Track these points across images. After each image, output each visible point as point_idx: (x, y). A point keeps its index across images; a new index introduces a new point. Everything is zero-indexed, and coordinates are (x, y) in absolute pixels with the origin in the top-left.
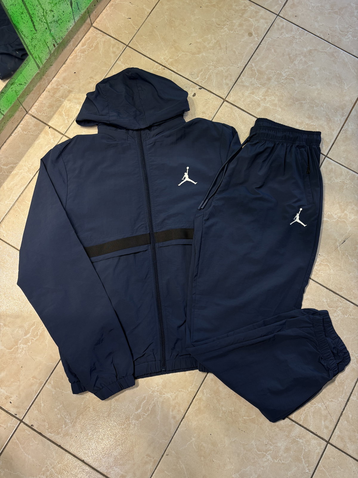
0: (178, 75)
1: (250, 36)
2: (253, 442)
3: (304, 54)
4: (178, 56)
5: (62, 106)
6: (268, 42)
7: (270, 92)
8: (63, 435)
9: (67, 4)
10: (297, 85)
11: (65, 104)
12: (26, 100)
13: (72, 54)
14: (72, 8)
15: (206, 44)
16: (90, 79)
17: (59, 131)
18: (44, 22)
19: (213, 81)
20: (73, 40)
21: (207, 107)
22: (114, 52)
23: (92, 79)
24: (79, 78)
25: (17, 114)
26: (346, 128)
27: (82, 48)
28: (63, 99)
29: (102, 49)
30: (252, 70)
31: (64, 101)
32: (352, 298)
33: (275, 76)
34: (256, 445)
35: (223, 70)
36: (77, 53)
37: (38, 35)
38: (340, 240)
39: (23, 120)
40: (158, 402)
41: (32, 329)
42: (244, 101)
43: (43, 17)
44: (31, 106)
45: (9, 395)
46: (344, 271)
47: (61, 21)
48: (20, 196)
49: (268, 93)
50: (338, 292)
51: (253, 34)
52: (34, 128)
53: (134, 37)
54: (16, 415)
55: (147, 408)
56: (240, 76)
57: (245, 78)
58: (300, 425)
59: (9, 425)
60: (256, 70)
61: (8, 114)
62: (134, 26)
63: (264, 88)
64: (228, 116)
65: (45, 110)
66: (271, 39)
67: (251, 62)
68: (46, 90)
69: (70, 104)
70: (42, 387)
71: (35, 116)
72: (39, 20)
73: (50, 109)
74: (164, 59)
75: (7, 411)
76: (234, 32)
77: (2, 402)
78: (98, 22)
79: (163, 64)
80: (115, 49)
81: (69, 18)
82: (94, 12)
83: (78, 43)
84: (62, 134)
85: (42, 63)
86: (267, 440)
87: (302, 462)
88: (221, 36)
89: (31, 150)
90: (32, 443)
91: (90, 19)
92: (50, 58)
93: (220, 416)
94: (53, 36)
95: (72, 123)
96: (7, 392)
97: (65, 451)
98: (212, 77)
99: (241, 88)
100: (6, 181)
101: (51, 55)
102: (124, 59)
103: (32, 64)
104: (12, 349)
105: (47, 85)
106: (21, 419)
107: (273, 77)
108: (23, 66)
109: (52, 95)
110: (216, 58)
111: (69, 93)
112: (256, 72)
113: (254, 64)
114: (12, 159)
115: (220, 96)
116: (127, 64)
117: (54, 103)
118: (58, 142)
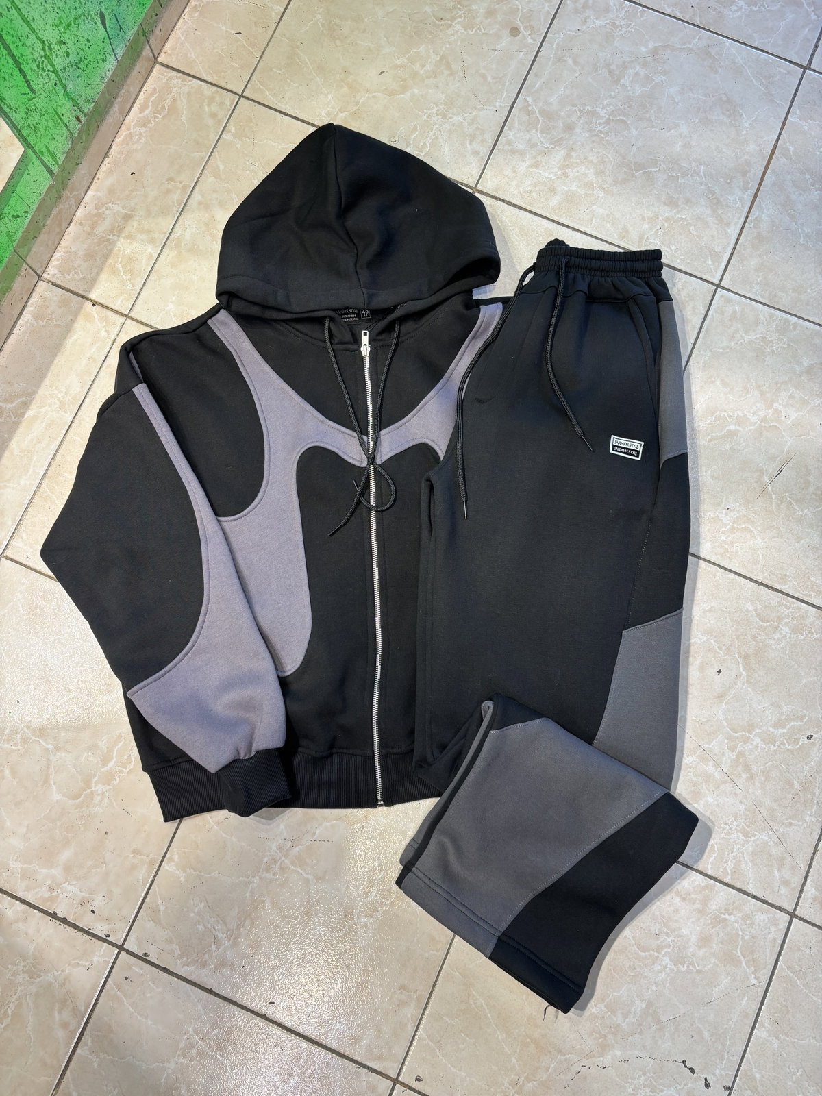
1: (515, 36)
3: (642, 59)
4: (357, 103)
5: (114, 252)
6: (557, 44)
7: (574, 157)
8: (215, 967)
9: (93, 23)
10: (634, 132)
11: (121, 246)
12: (34, 249)
13: (120, 132)
14: (106, 29)
15: (417, 67)
16: (169, 183)
17: (116, 309)
18: (49, 71)
19: (443, 150)
20: (119, 99)
22: (213, 115)
23: (172, 183)
24: (143, 184)
25: (18, 284)
26: (755, 216)
27: (141, 115)
28: (114, 235)
29: (185, 112)
30: (528, 113)
31: (118, 240)
32: (810, 595)
33: (582, 117)
34: (633, 938)
35: (462, 122)
36: (132, 127)
37: (40, 102)
38: (771, 471)
39: (34, 294)
41: (116, 750)
42: (519, 186)
43: (43, 59)
44: (46, 262)
45: (88, 895)
46: (787, 538)
47: (86, 62)
48: (50, 464)
49: (571, 160)
50: (777, 587)
51: (522, 30)
52: (60, 310)
53: (253, 73)
54: (108, 936)
56: (502, 129)
57: (515, 133)
58: (727, 885)
59: (96, 959)
60: (537, 112)
62: (250, 49)
63: (560, 151)
65: (79, 267)
66: (562, 36)
67: (525, 94)
68: (74, 222)
69: (133, 246)
70: (155, 869)
71: (59, 282)
72: (36, 68)
73: (88, 263)
74: (328, 114)
75: (86, 930)
76: (476, 31)
77: (75, 913)
78: (169, 52)
80: (214, 108)
81: (102, 53)
82: (157, 32)
83: (129, 105)
84: (124, 315)
85: (57, 163)
86: (657, 924)
87: (741, 963)
88: (449, 45)
89: (60, 360)
90: (150, 993)
91: (150, 47)
92: (72, 149)
94: (72, 99)
95: (142, 288)
96: (83, 890)
97: (222, 999)
98: (441, 140)
99: (508, 156)
100: (16, 435)
101: (75, 141)
102: (239, 127)
103: (35, 166)
104: (80, 797)
105: (75, 208)
106: (120, 943)
107: (577, 122)
108: (17, 175)
109: (89, 230)
110: (444, 95)
111: (127, 221)
112: (538, 115)
113: (530, 98)
114: (21, 384)
115: (463, 182)
116: (247, 138)
117: (97, 248)
118: (118, 335)
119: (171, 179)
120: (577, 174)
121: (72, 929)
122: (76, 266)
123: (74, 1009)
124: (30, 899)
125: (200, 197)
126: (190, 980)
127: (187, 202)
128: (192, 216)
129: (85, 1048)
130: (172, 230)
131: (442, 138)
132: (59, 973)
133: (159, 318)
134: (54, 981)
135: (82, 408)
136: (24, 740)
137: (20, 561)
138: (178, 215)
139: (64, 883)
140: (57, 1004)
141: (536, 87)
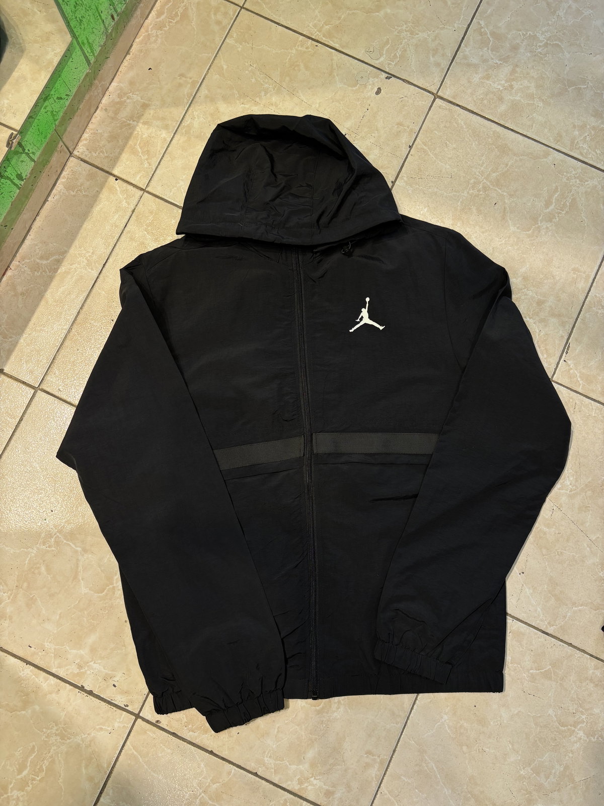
0: (343, 56)
2: (550, 712)
4: (339, 18)
5: (134, 135)
7: (519, 72)
10: (567, 55)
11: (139, 130)
12: (68, 129)
13: (140, 33)
16: (180, 79)
17: (135, 183)
19: (410, 60)
20: (142, 5)
21: (404, 113)
22: (219, 23)
23: (183, 78)
24: (158, 78)
25: (55, 159)
27: (158, 20)
28: (134, 121)
29: (194, 19)
30: (481, 34)
31: (137, 125)
33: (526, 41)
34: (555, 715)
35: (426, 38)
36: (150, 30)
39: (66, 168)
42: (473, 95)
44: (76, 141)
45: (110, 672)
48: (79, 312)
52: (88, 183)
54: (127, 706)
56: (460, 46)
57: (470, 50)
59: (116, 725)
60: (489, 34)
61: (41, 160)
63: (507, 66)
64: (445, 127)
65: (104, 146)
67: (478, 18)
68: (100, 108)
69: (150, 131)
71: (87, 159)
73: (112, 143)
74: (315, 26)
75: (109, 701)
77: (100, 687)
79: (313, 37)
80: (219, 17)
83: (148, 11)
84: (141, 189)
86: (574, 705)
89: (87, 225)
90: (162, 753)
92: (105, 44)
95: (157, 167)
96: (106, 668)
97: (222, 760)
98: (409, 53)
99: (464, 69)
100: (50, 287)
101: (108, 36)
102: (239, 34)
104: (103, 592)
105: (101, 96)
106: (137, 712)
107: (521, 44)
108: (64, 61)
109: (113, 115)
110: (412, 15)
111: (145, 109)
112: (489, 36)
113: (483, 22)
114: (55, 244)
115: (427, 89)
116: (246, 43)
117: (119, 131)
118: (137, 205)
119: (182, 75)
120: (521, 86)
121: (97, 700)
122: (101, 145)
123: (99, 766)
124: (61, 674)
125: (207, 92)
126: (194, 744)
127: (195, 95)
128: (200, 107)
129: (108, 797)
130: (183, 119)
131: (410, 51)
132: (86, 736)
133: (172, 193)
134: (81, 743)
135: (107, 266)
136: (57, 543)
137: (53, 393)
138: (188, 106)
139: (91, 662)
140: (84, 761)
141: (488, 13)
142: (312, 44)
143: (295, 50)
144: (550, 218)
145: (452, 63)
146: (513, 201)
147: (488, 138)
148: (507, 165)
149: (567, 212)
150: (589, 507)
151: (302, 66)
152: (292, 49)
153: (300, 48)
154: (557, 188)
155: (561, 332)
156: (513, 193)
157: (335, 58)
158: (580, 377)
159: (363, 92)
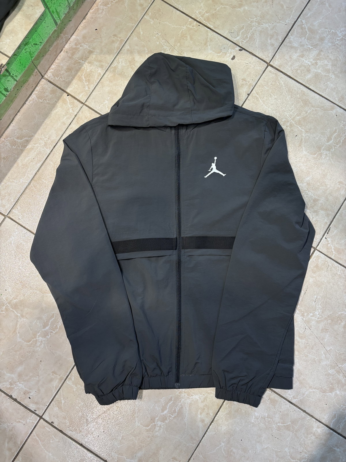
0: (215, 33)
2: (287, 449)
4: (215, 9)
5: (82, 69)
7: (322, 55)
8: (85, 434)
11: (85, 67)
12: (41, 62)
13: (93, 7)
16: (114, 37)
17: (79, 99)
19: (255, 40)
21: (247, 73)
22: (141, 5)
23: (115, 37)
24: (101, 36)
25: (31, 79)
28: (82, 61)
29: (127, 1)
30: (302, 28)
31: (84, 63)
33: (329, 35)
34: (289, 452)
35: (267, 28)
36: (99, 5)
39: (39, 85)
40: (185, 404)
41: (50, 321)
42: (292, 66)
44: (47, 69)
45: (28, 390)
48: (36, 173)
52: (51, 96)
54: (35, 411)
55: (173, 409)
56: (288, 34)
57: (294, 38)
59: (28, 421)
60: (307, 28)
61: (22, 80)
63: (315, 50)
64: (272, 84)
65: (63, 74)
67: (302, 18)
68: (63, 50)
69: (92, 67)
70: (62, 383)
71: (52, 81)
73: (68, 73)
74: (200, 13)
75: (26, 407)
77: (21, 397)
79: (198, 20)
80: (142, 1)
84: (82, 103)
85: (60, 19)
89: (47, 121)
90: (52, 441)
92: (68, 12)
93: (252, 422)
95: (93, 90)
96: (26, 387)
97: (87, 450)
98: (255, 35)
99: (289, 49)
101: (70, 8)
102: (153, 13)
103: (49, 20)
104: (30, 342)
105: (65, 43)
106: (41, 415)
107: (326, 37)
108: (39, 22)
109: (70, 56)
110: (260, 12)
111: (90, 54)
112: (307, 30)
113: (304, 21)
114: (27, 131)
115: (263, 59)
116: (156, 20)
117: (73, 66)
118: (78, 112)
119: (115, 35)
120: (322, 64)
121: (19, 405)
122: (61, 73)
123: (15, 443)
125: (128, 47)
126: (72, 438)
127: (121, 48)
128: (123, 56)
130: (112, 62)
131: (256, 34)
132: (10, 424)
133: (100, 107)
134: (7, 428)
135: (56, 147)
136: (7, 310)
137: (16, 220)
138: (116, 55)
139: (18, 382)
140: (7, 439)
141: (308, 15)
142: (196, 24)
143: (185, 27)
144: (329, 149)
145: (281, 44)
146: (307, 136)
147: (297, 94)
148: (307, 112)
149: (340, 146)
150: (329, 330)
151: (189, 37)
152: (184, 26)
153: (188, 26)
154: (336, 130)
155: (326, 220)
156: (308, 130)
157: (209, 34)
158: (334, 249)
159: (223, 57)
